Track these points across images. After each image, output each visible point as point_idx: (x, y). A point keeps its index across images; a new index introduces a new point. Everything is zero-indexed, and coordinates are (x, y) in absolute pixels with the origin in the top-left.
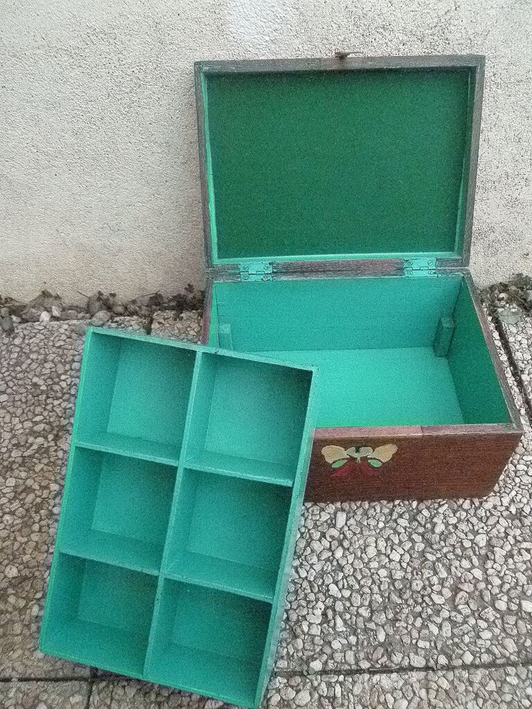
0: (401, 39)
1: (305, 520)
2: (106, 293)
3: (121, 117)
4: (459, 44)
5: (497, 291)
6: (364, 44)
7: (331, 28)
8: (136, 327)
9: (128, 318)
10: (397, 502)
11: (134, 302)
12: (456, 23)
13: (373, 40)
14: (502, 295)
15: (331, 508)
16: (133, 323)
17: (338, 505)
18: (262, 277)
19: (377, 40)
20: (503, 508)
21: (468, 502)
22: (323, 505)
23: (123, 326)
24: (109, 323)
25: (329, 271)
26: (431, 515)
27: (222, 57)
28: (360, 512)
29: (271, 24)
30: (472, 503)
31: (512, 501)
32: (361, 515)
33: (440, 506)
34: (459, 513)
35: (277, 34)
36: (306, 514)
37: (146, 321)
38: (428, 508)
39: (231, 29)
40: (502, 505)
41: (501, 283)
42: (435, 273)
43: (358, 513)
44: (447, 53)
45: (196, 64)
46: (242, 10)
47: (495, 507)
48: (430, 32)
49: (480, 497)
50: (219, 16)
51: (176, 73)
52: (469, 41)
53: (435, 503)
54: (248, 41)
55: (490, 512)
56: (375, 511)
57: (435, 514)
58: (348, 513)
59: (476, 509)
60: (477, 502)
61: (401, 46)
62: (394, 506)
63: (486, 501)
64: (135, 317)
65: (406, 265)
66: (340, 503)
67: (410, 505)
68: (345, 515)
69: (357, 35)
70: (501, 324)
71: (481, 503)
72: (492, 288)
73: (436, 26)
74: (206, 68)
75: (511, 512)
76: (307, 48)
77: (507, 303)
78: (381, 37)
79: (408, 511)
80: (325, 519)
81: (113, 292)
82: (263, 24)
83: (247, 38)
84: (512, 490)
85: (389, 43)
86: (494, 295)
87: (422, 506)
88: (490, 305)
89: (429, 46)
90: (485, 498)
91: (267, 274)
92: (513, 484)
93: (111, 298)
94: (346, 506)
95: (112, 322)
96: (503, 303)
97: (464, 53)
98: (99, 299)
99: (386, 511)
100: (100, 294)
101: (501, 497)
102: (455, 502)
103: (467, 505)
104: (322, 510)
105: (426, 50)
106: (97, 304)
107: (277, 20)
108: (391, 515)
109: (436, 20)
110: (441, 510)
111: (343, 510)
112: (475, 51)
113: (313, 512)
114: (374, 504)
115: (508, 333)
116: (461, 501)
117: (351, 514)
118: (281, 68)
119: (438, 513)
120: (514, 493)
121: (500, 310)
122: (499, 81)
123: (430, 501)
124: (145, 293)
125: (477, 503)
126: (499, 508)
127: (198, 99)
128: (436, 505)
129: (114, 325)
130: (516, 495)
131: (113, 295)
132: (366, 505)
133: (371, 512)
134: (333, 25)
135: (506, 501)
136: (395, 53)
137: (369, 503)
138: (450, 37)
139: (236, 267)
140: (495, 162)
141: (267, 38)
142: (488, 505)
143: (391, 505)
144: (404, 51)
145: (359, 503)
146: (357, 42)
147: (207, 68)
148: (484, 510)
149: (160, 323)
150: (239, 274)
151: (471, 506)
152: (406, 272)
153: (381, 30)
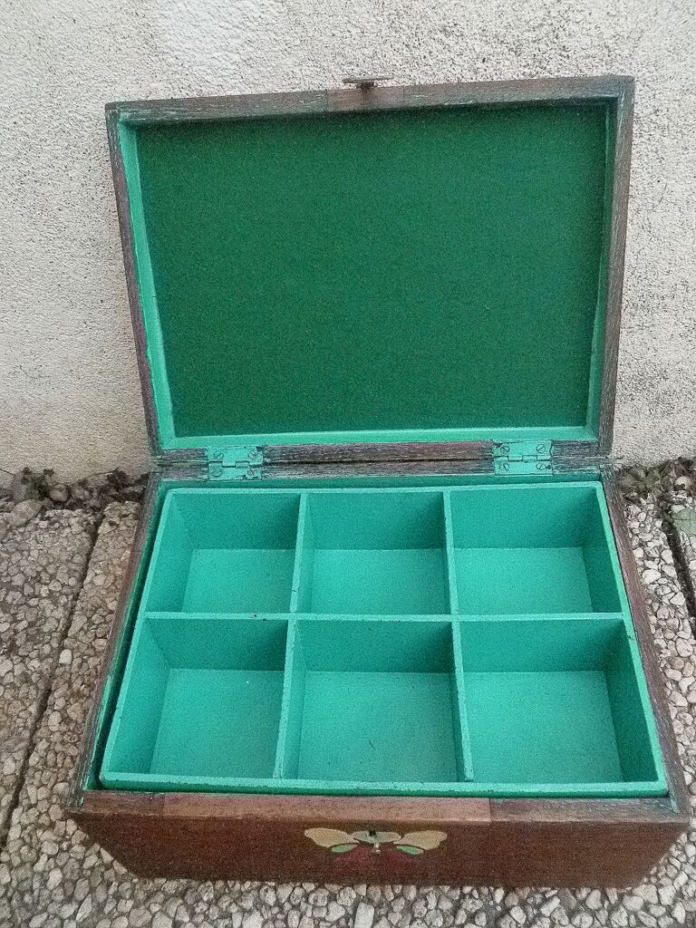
0: (478, 50)
1: (301, 918)
2: (38, 469)
3: (10, 200)
4: (588, 57)
5: (673, 473)
6: (412, 62)
7: (347, 34)
8: (77, 528)
9: (66, 512)
10: (467, 889)
11: (83, 484)
12: (579, 17)
13: (427, 55)
14: (682, 480)
15: (348, 896)
16: (73, 521)
17: (362, 889)
18: (244, 472)
19: (435, 53)
20: (662, 910)
21: (596, 894)
22: (335, 888)
23: (57, 525)
24: (37, 521)
25: (361, 462)
26: (527, 919)
27: (161, 93)
28: (399, 905)
29: (238, 31)
30: (605, 896)
31: (680, 895)
32: (402, 912)
33: (546, 900)
34: (578, 917)
35: (251, 49)
36: (303, 906)
37: (92, 520)
38: (523, 904)
39: (169, 43)
40: (659, 903)
41: (680, 458)
42: (549, 467)
43: (395, 909)
44: (565, 74)
45: (108, 107)
46: (183, 8)
47: (646, 907)
48: (532, 35)
49: (619, 886)
50: (145, 20)
51: (86, 124)
52: (606, 51)
53: (537, 892)
54: (202, 64)
55: (636, 916)
56: (426, 905)
57: (535, 916)
58: (378, 907)
59: (612, 909)
60: (613, 895)
61: (479, 64)
62: (463, 896)
63: (631, 894)
64: (79, 511)
65: (497, 451)
66: (365, 886)
67: (492, 896)
68: (371, 912)
69: (397, 46)
70: (677, 533)
71: (621, 897)
72: (664, 468)
73: (541, 25)
74: (125, 115)
75: (675, 919)
76: (309, 73)
77: (689, 495)
78: (441, 47)
79: (486, 909)
80: (335, 918)
81: (49, 468)
82: (225, 32)
83: (199, 57)
84: (680, 870)
85: (457, 60)
86: (668, 480)
87: (513, 900)
88: (661, 498)
89: (530, 62)
90: (629, 889)
91: (255, 466)
92: (683, 859)
93: (47, 476)
94: (376, 892)
95: (42, 519)
96: (682, 495)
97: (595, 73)
98: (24, 481)
99: (447, 905)
100: (27, 471)
101: (659, 886)
102: (574, 894)
103: (594, 900)
104: (333, 898)
105: (526, 70)
106: (24, 488)
107: (249, 24)
108: (455, 913)
109: (541, 14)
110: (545, 910)
111: (369, 901)
112: (619, 70)
113: (316, 901)
114: (426, 891)
115: (689, 553)
116: (584, 892)
117: (383, 911)
118: (258, 111)
119: (540, 915)
120: (682, 879)
121: (676, 508)
122: (666, 122)
123: (527, 890)
124: (98, 470)
125: (614, 898)
126: (654, 910)
127: (117, 171)
128: (538, 898)
129: (44, 524)
130: (687, 884)
131: (49, 472)
132: (412, 892)
133: (420, 908)
134: (351, 29)
135: (667, 895)
136: (468, 77)
137: (418, 889)
138: (570, 43)
139: (201, 454)
140: (664, 265)
141: (236, 58)
142: (634, 903)
143: (456, 894)
144: (487, 73)
145: (398, 889)
146: (398, 60)
147: (128, 114)
148: (625, 915)
149: (112, 524)
150: (207, 465)
151: (603, 903)
152: (497, 466)
153: (441, 36)
